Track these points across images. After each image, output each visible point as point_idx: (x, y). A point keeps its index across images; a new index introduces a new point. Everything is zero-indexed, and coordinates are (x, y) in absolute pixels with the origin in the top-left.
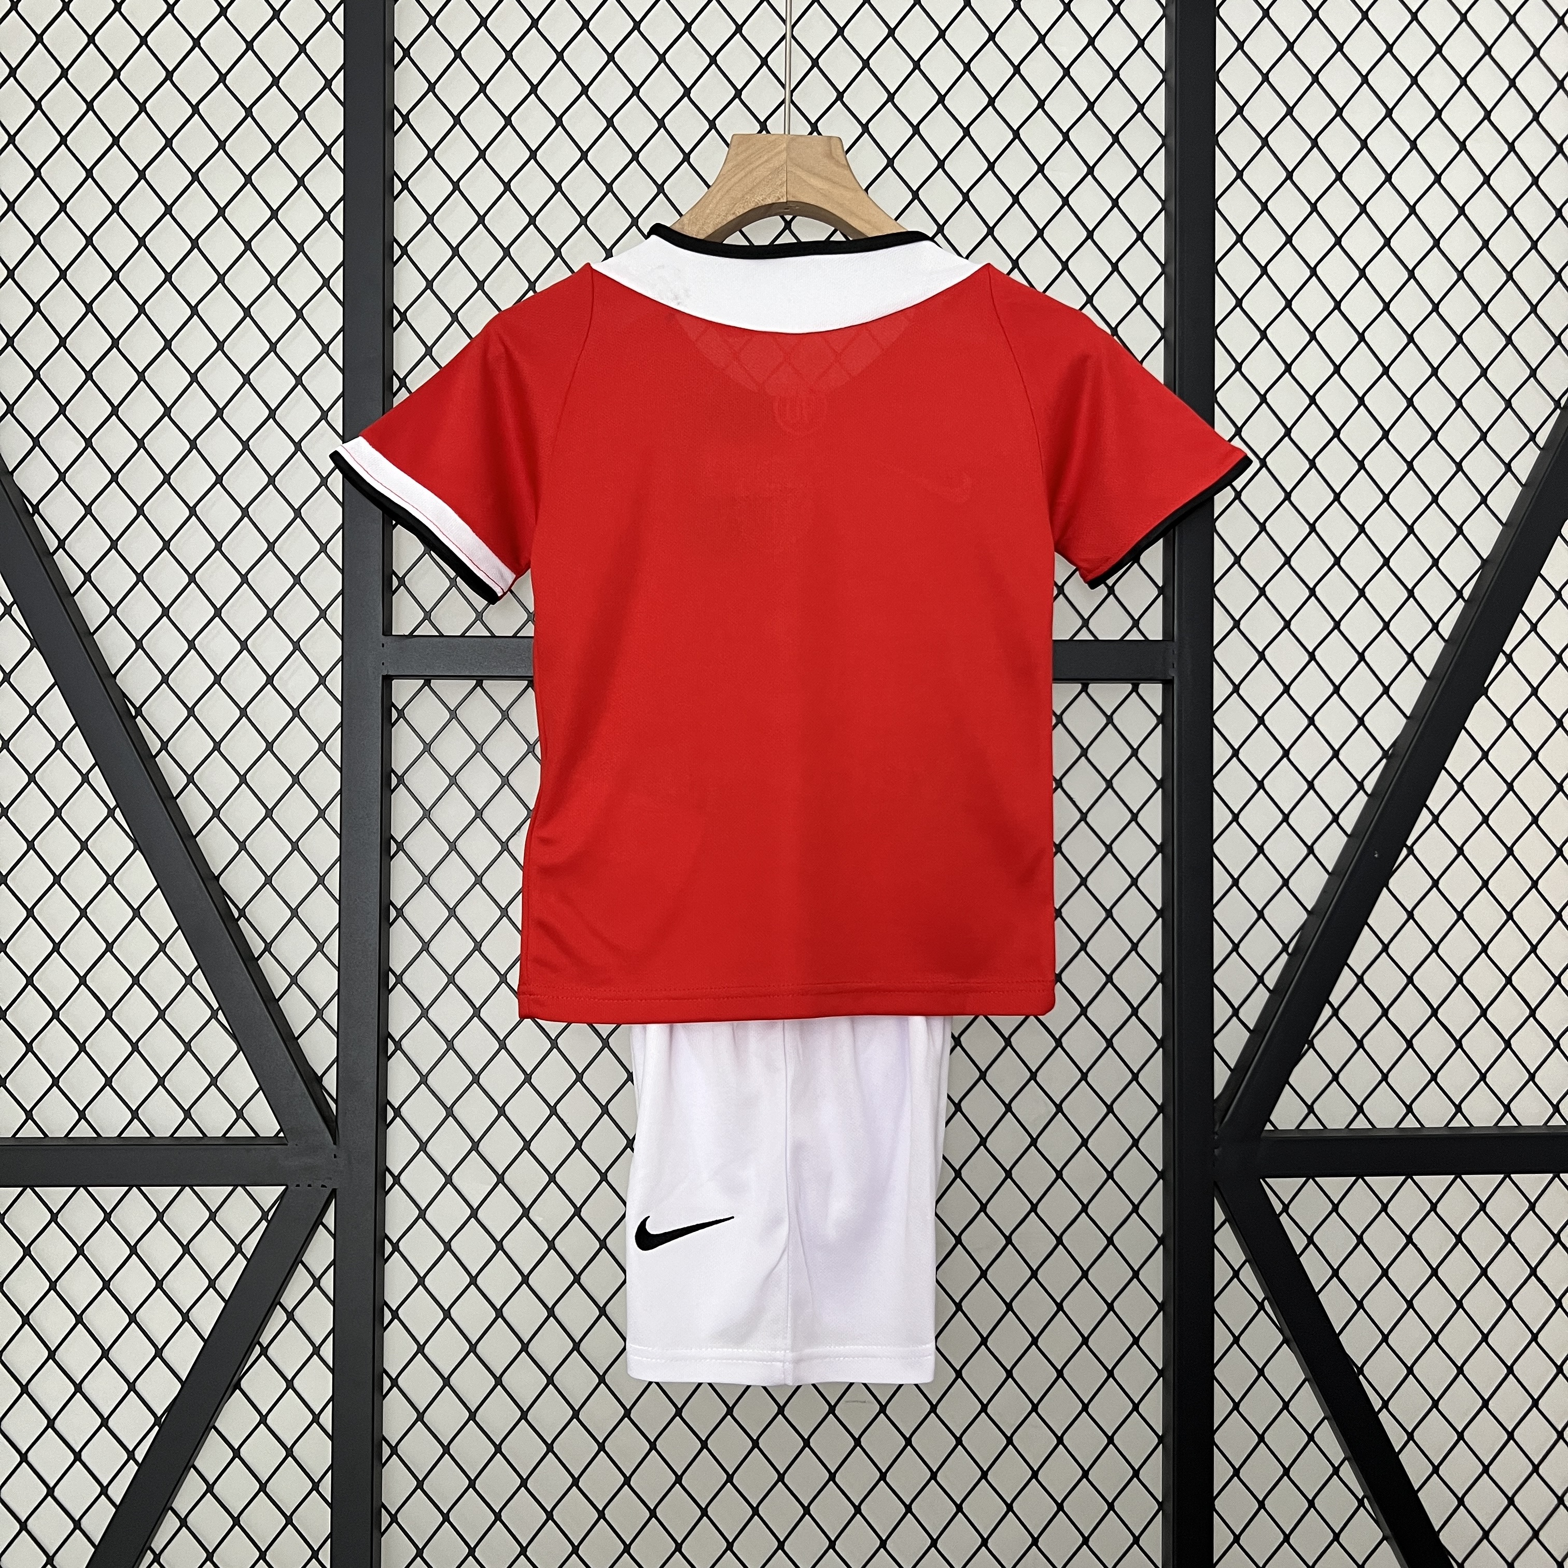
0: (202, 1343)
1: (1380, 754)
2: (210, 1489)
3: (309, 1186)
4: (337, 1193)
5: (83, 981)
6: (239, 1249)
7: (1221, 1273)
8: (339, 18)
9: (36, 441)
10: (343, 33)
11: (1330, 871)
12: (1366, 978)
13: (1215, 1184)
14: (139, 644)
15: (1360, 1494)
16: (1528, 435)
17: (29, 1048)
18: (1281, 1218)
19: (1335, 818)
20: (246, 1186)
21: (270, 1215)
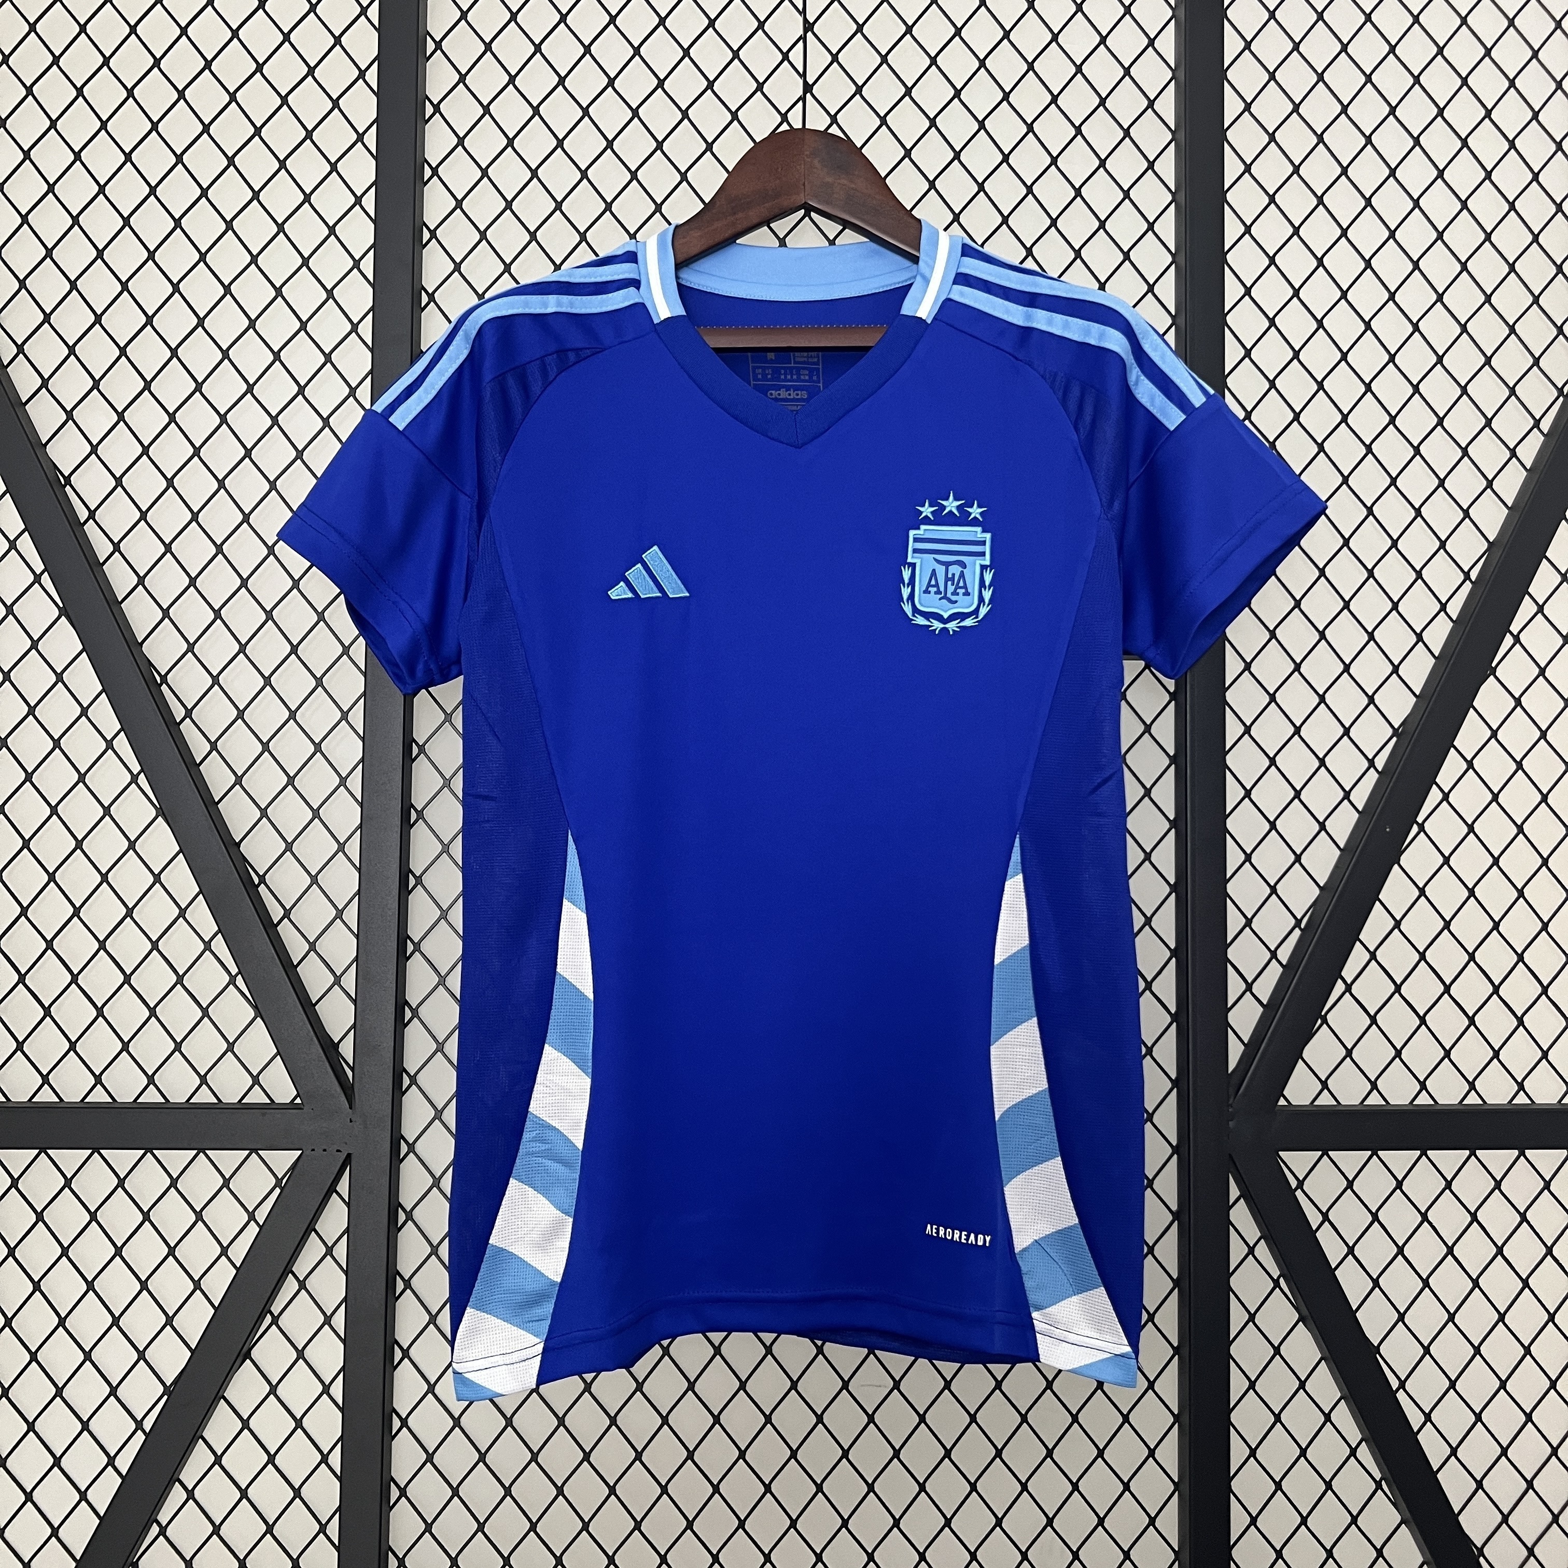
0: (213, 1311)
1: (1390, 732)
2: (218, 1460)
3: (325, 1150)
4: (353, 1157)
5: (102, 945)
7: (1237, 1250)
8: (374, 12)
9: (69, 415)
10: (377, 27)
11: (1342, 846)
12: (1378, 953)
13: (1230, 1155)
14: (166, 613)
16: (1532, 422)
17: (47, 1012)
18: (1297, 1193)
19: (1347, 795)
20: (260, 1152)
21: (284, 1181)
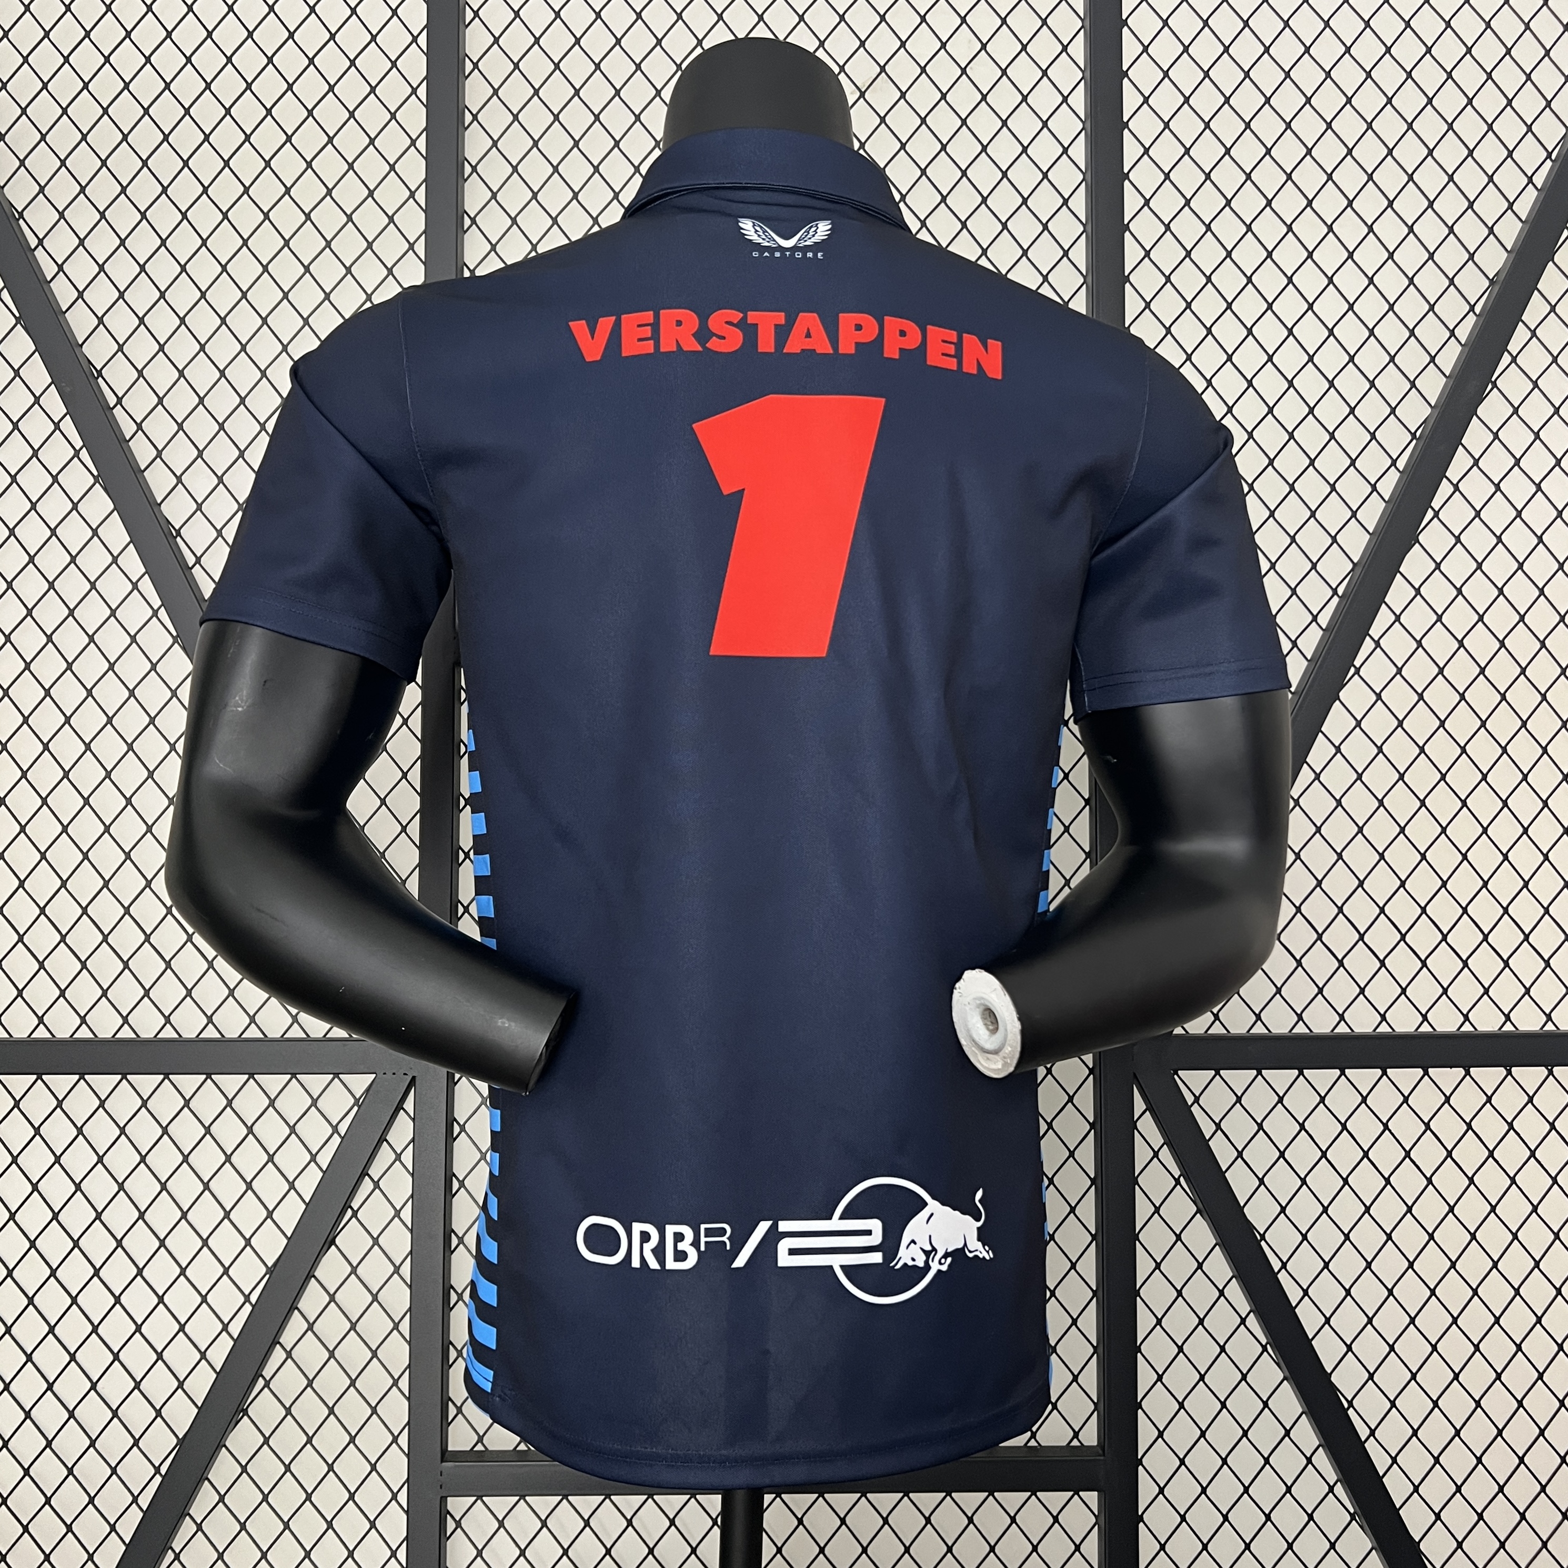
0: (304, 1207)
2: (311, 1327)
3: (394, 1074)
4: (417, 1079)
6: (335, 1129)
7: (1142, 1154)
8: (422, 144)
9: (179, 479)
10: (425, 155)
13: (1135, 1074)
15: (1264, 1342)
16: (1390, 462)
17: (168, 965)
18: (1192, 1109)
20: (340, 1076)
21: (361, 1101)
